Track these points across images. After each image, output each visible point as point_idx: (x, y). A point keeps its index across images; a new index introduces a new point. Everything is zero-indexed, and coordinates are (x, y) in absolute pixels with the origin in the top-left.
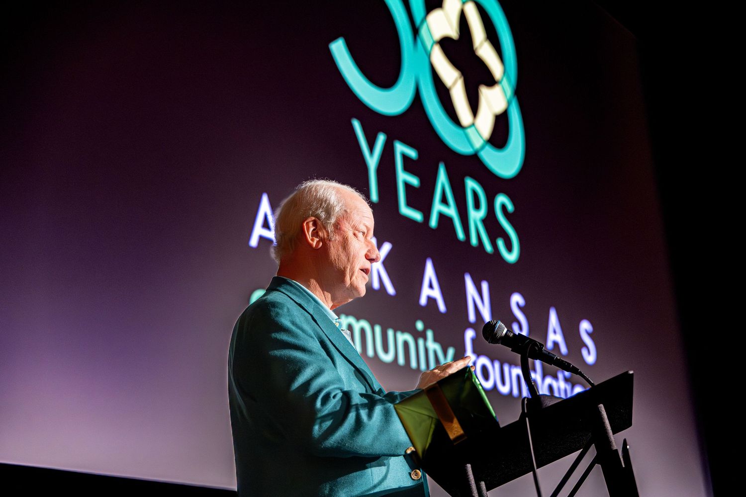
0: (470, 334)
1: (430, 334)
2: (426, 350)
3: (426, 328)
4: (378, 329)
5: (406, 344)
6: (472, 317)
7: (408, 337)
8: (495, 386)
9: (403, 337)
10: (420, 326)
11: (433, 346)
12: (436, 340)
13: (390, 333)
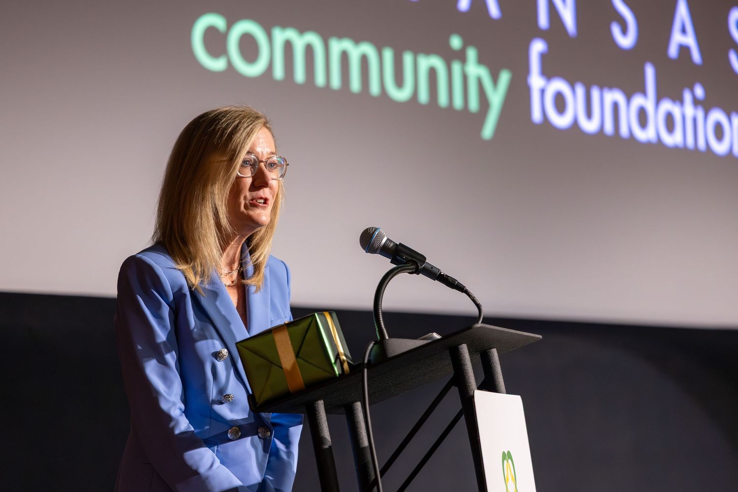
0: (538, 47)
1: (472, 54)
2: (465, 78)
3: (466, 44)
4: (388, 54)
5: (432, 73)
6: (543, 20)
7: (436, 62)
8: (575, 123)
9: (426, 62)
10: (456, 42)
11: (475, 70)
12: (481, 61)
13: (408, 58)
